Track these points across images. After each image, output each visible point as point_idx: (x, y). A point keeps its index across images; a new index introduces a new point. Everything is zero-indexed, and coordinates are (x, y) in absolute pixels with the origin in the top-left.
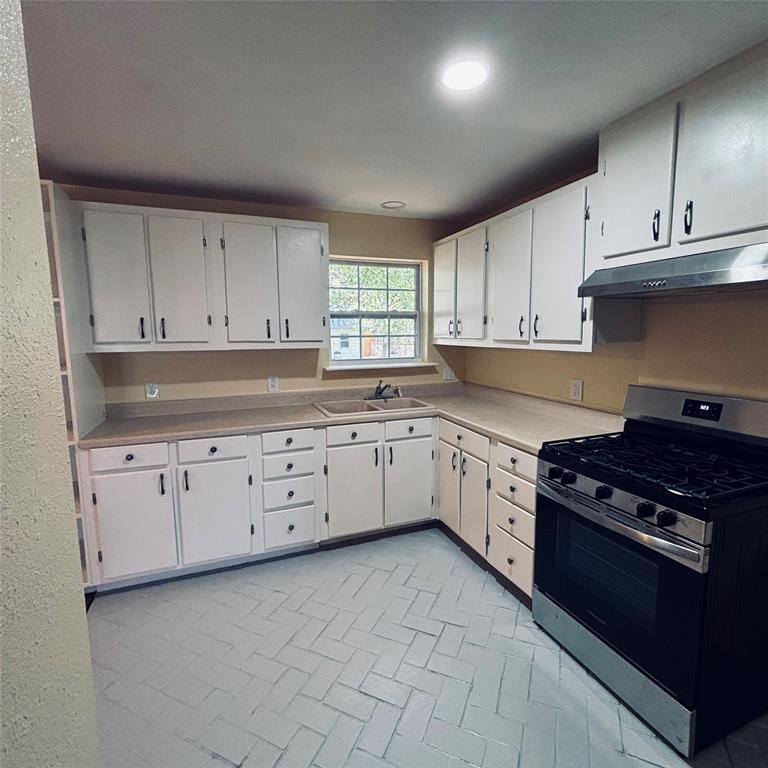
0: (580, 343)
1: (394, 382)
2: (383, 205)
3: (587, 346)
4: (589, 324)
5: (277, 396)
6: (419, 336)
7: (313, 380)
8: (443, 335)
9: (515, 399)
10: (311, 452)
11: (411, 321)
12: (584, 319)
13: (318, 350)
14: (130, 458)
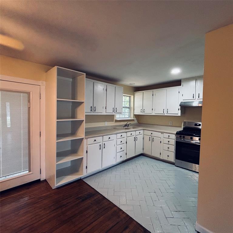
0: (178, 114)
1: (129, 123)
2: (130, 84)
3: (179, 115)
4: (180, 111)
5: (107, 126)
6: (130, 112)
7: (113, 122)
8: (138, 112)
9: (155, 126)
10: (124, 138)
11: (128, 109)
12: (179, 110)
13: (114, 115)
14: (95, 140)
